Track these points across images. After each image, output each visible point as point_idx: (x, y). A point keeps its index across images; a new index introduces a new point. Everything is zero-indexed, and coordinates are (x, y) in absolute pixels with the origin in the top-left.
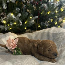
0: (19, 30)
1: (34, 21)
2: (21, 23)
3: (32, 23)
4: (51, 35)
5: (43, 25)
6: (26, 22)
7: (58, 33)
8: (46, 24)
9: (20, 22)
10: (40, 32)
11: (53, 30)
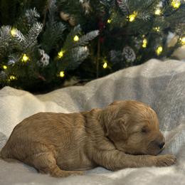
0: (43, 82)
1: (86, 48)
2: (46, 57)
3: (82, 55)
4: (146, 85)
5: (117, 60)
6: (61, 54)
7: (169, 74)
8: (126, 57)
9: (42, 56)
10: (110, 79)
11: (151, 68)
